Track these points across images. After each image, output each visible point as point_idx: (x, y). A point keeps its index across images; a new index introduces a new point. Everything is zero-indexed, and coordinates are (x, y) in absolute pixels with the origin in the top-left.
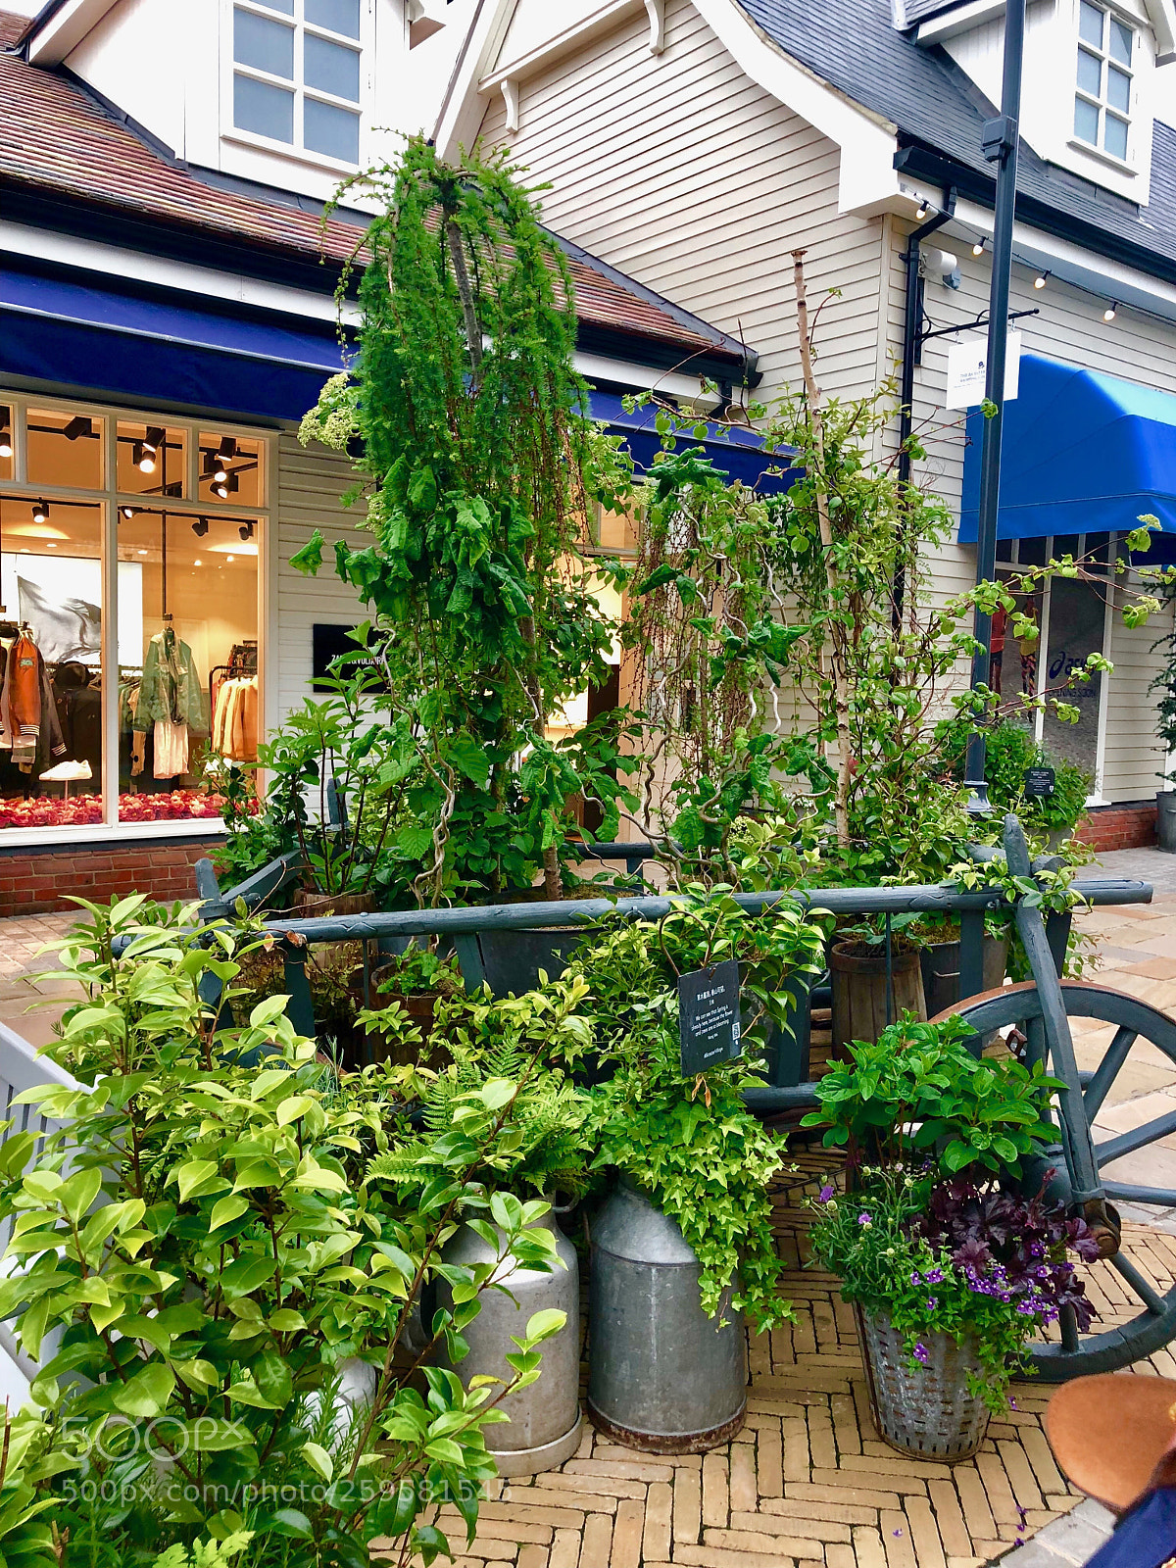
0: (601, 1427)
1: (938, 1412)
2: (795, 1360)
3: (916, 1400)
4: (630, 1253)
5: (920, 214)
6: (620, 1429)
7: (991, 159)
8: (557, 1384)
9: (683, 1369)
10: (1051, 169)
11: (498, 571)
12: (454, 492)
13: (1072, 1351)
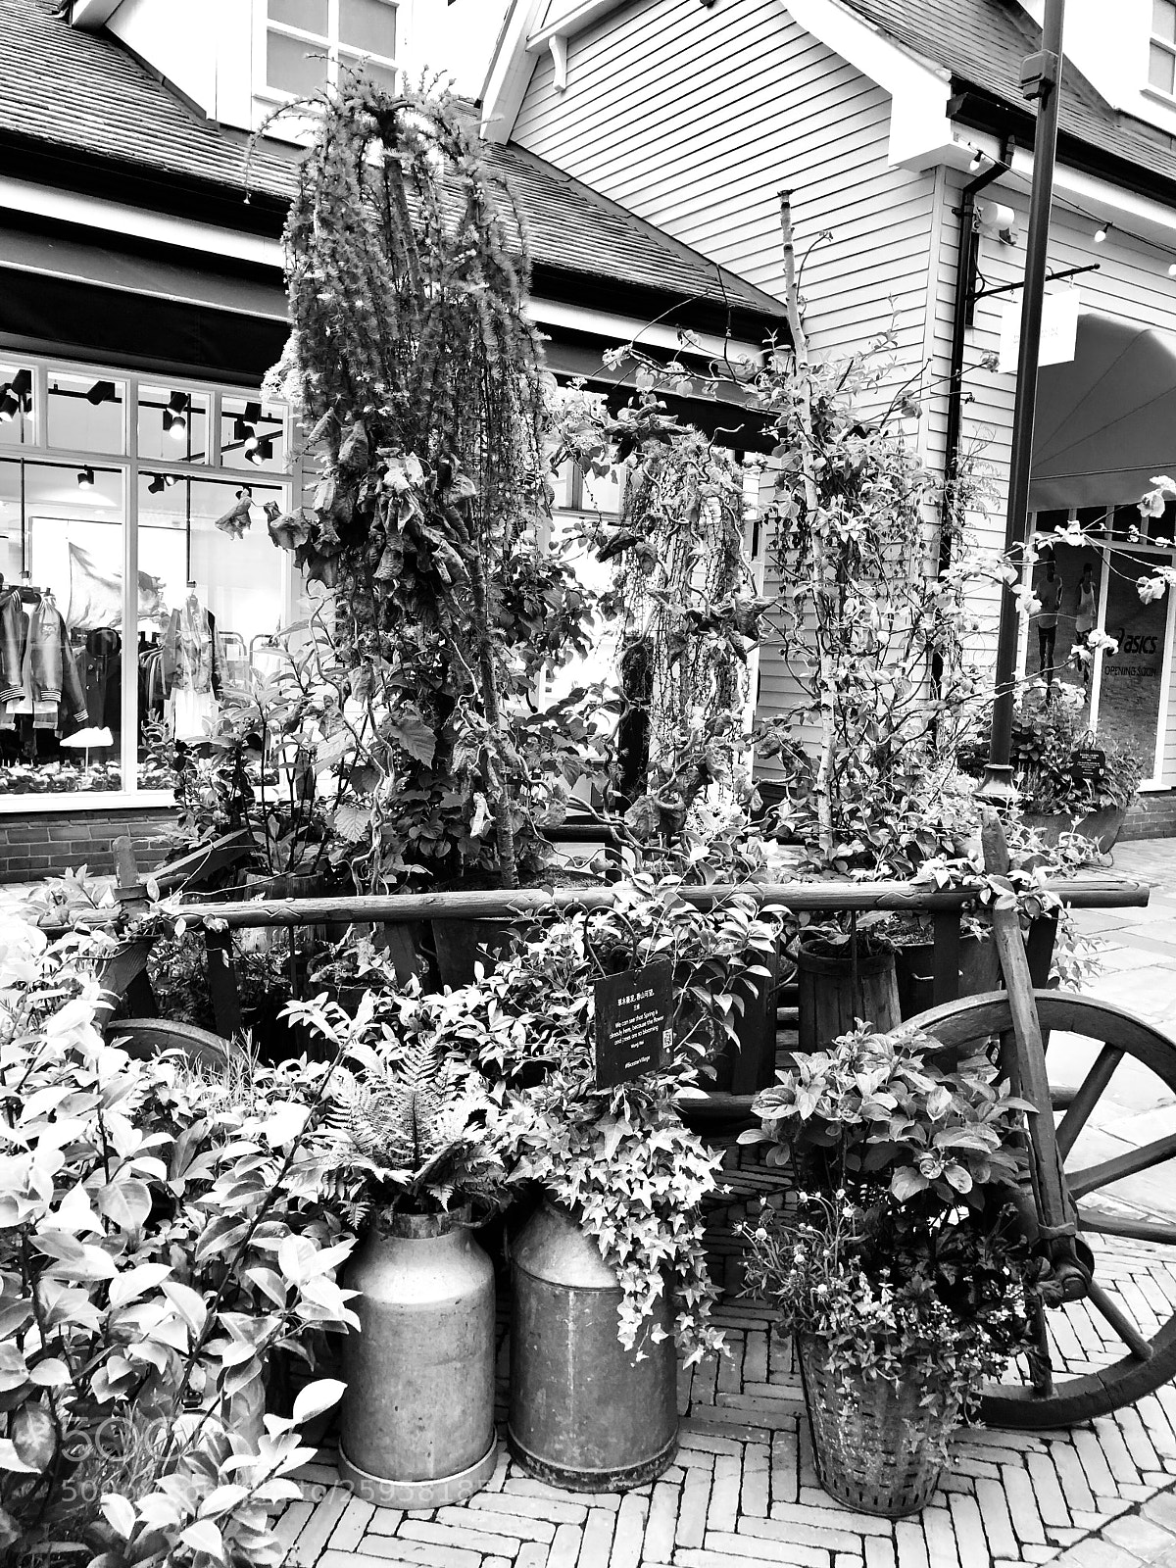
0: (518, 1457)
1: (879, 1463)
2: (742, 1388)
3: (856, 1449)
4: (548, 1274)
5: (974, 166)
6: (536, 1461)
7: (1029, 97)
8: (464, 1412)
9: (602, 1401)
10: (1123, 119)
11: (435, 535)
12: (387, 450)
13: (1044, 1396)
